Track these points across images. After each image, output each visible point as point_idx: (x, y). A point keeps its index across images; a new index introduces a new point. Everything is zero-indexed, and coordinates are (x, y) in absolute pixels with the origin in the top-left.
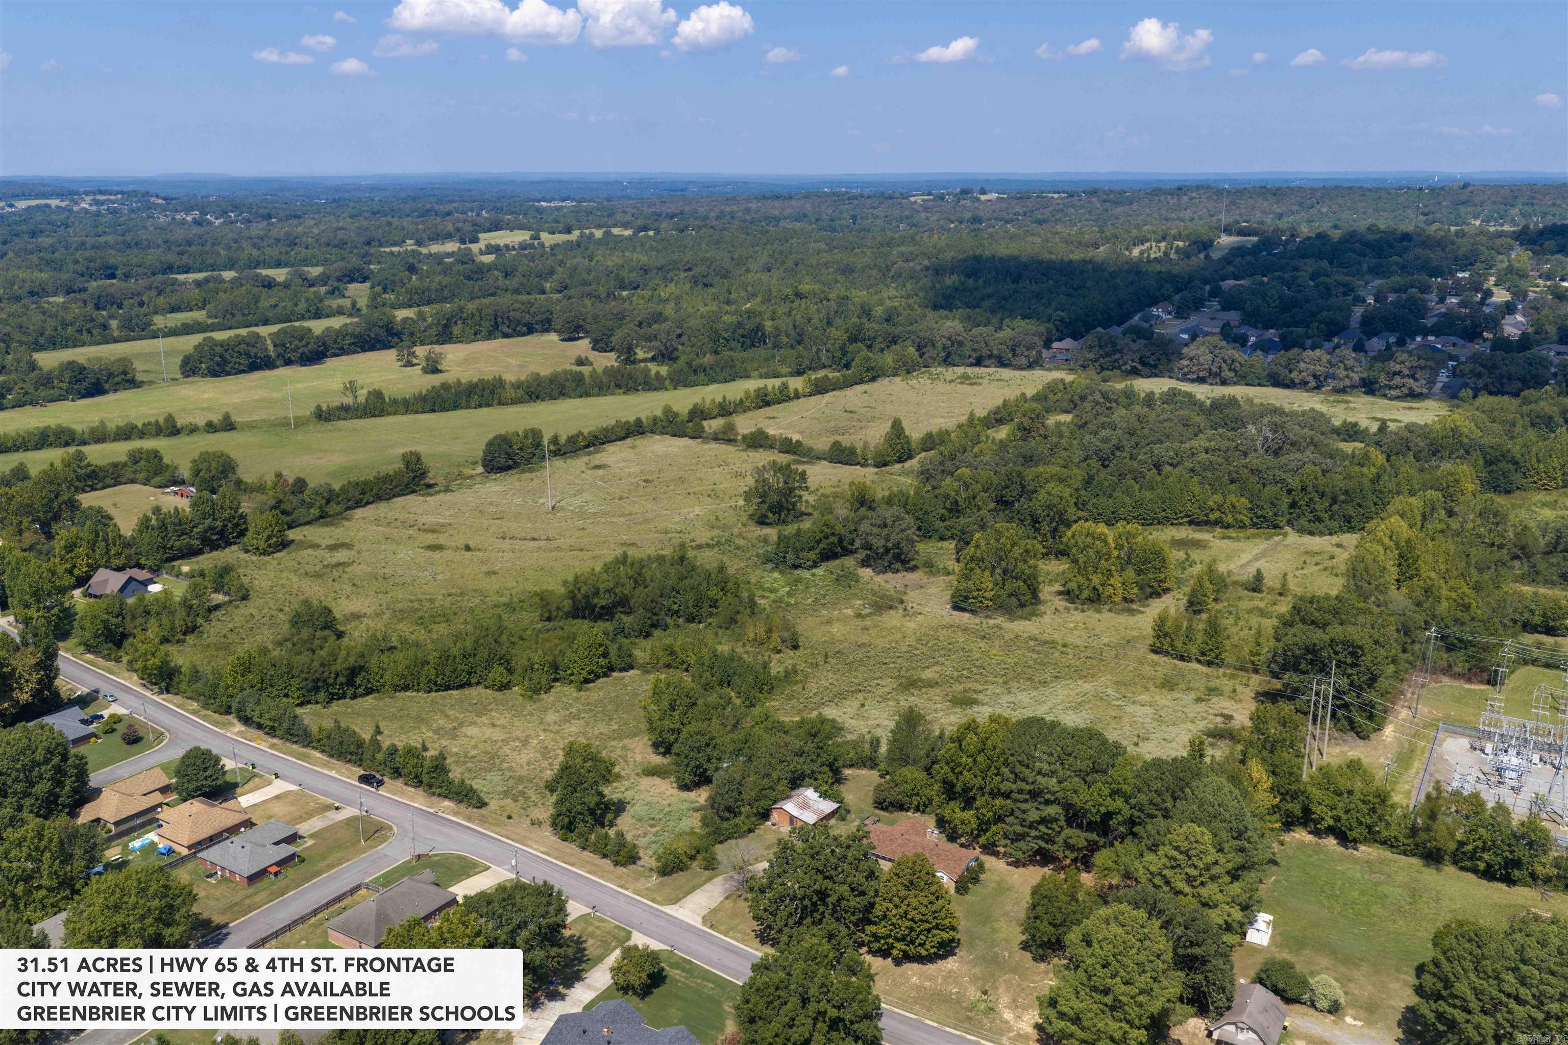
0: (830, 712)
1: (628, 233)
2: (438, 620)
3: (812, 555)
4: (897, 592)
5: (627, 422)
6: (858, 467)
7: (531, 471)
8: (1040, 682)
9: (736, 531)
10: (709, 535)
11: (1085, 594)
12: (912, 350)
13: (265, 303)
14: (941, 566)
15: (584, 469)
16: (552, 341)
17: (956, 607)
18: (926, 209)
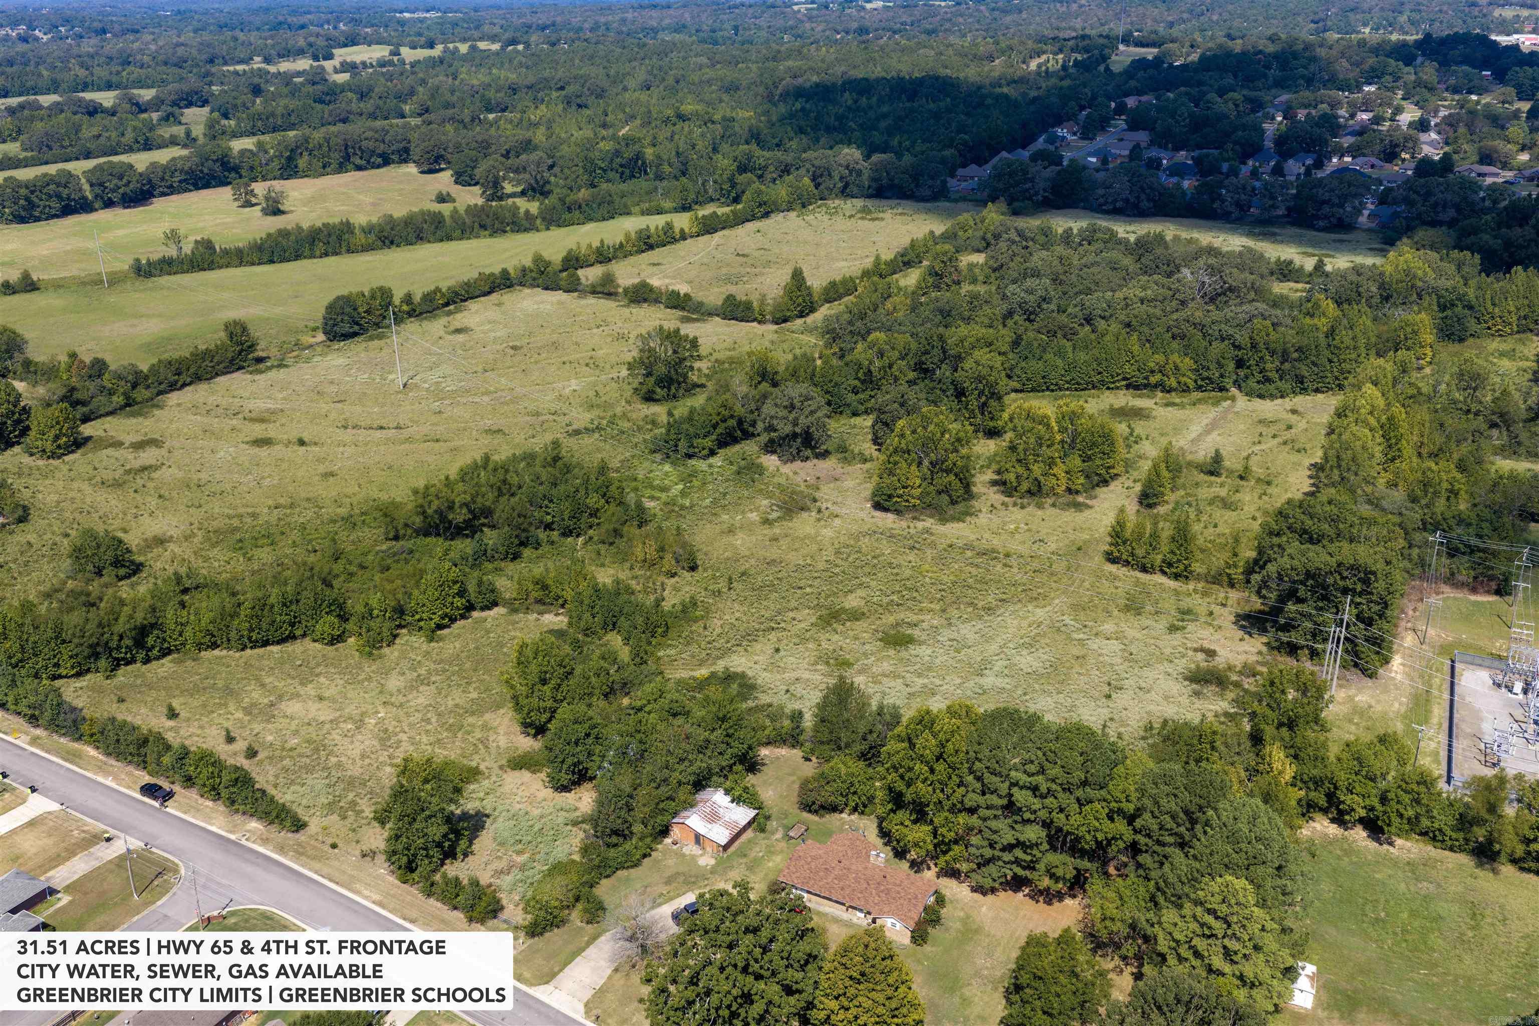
0: (738, 663)
1: (496, 47)
2: (260, 542)
3: (708, 442)
4: (807, 487)
5: (492, 274)
6: (755, 324)
7: (380, 337)
8: (984, 609)
9: (619, 410)
10: (588, 416)
11: (1025, 486)
12: (807, 180)
13: (87, 133)
14: (856, 451)
15: (442, 333)
16: (409, 174)
17: (878, 506)
18: (810, 19)
